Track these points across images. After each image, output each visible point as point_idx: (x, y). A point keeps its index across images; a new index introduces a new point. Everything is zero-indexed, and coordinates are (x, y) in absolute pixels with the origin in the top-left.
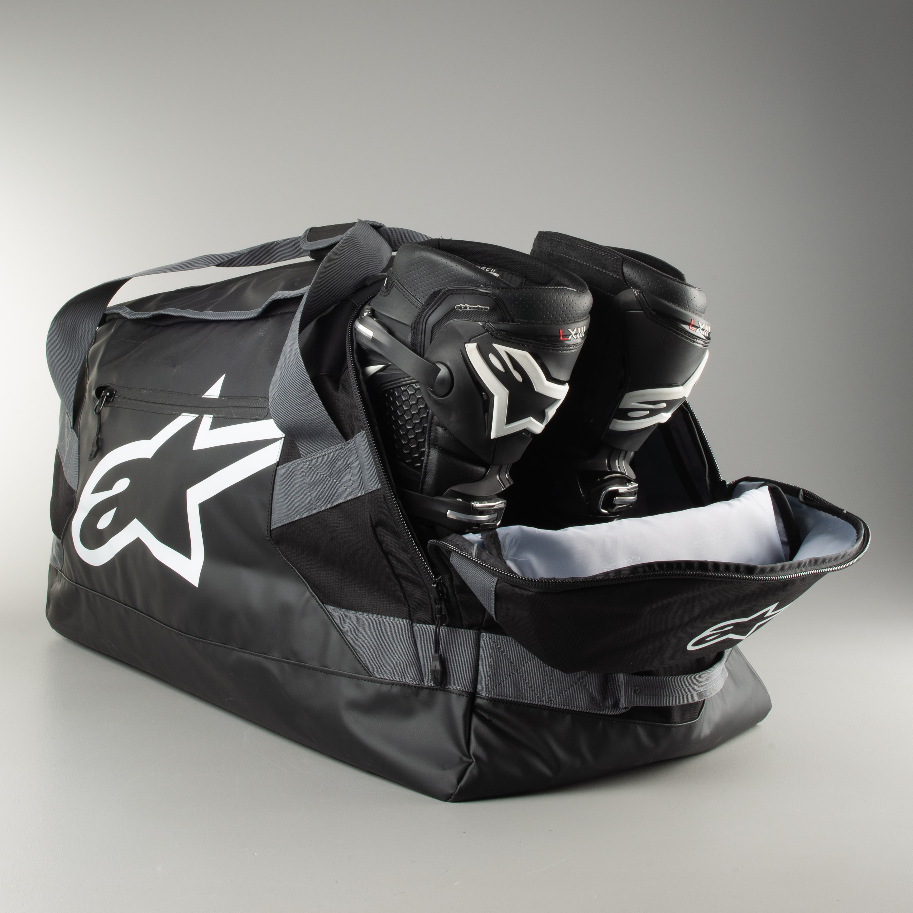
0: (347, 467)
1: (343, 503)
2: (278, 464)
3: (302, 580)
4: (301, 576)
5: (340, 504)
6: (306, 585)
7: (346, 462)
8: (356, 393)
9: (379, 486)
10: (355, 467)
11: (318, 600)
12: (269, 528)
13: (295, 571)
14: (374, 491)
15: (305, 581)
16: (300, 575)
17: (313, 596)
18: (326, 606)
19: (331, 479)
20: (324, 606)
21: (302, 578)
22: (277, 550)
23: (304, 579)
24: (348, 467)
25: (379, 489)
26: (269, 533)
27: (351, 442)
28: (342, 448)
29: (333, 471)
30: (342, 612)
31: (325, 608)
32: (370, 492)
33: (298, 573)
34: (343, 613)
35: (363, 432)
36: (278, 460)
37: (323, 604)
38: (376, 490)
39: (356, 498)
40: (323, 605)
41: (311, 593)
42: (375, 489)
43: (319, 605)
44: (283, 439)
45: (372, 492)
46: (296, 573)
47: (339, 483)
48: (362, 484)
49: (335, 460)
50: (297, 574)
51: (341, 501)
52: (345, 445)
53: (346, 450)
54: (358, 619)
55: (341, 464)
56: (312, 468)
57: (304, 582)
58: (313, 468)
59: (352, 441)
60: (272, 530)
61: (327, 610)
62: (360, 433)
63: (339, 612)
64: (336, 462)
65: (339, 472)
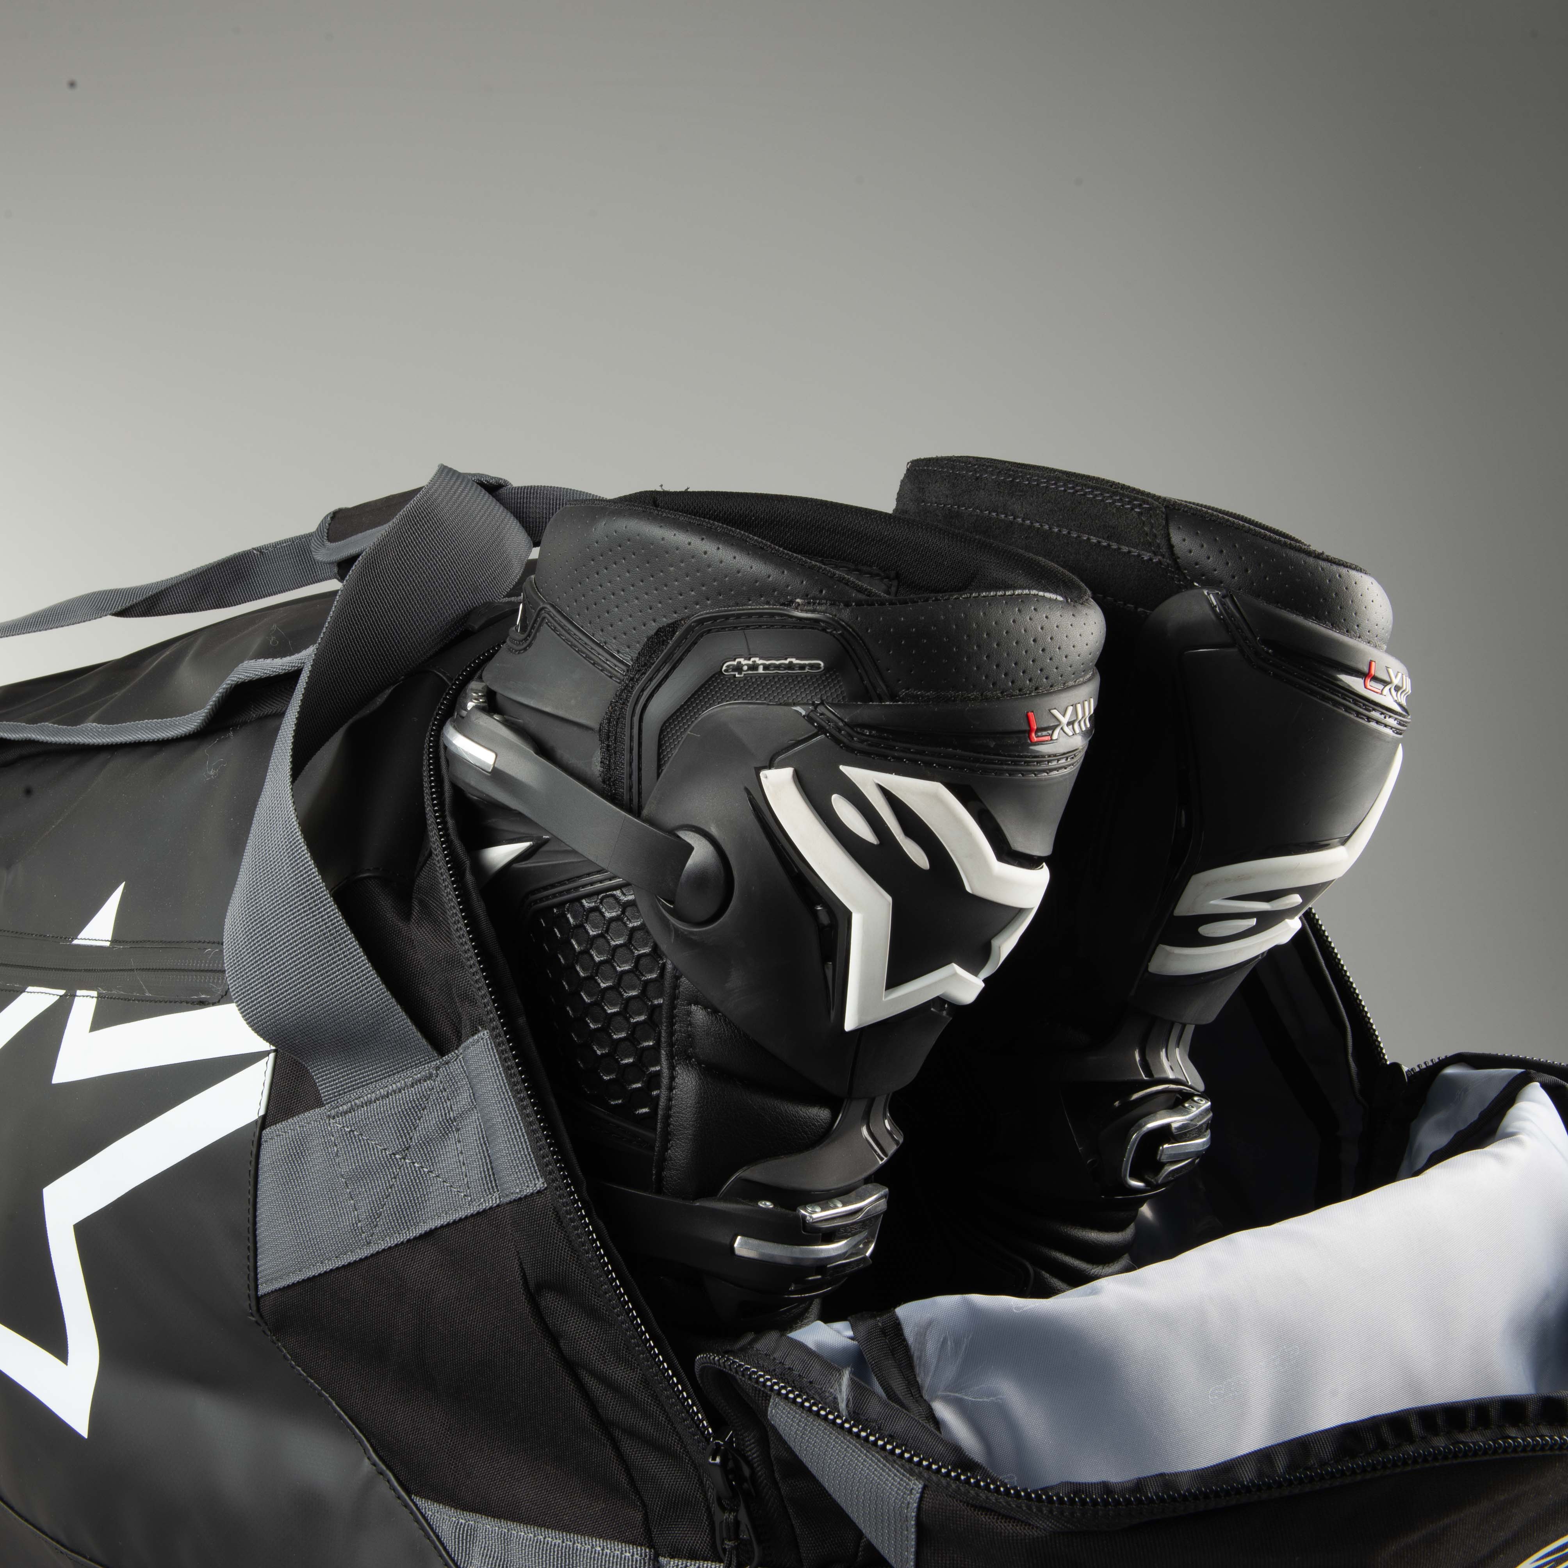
0: (449, 1126)
1: (442, 1227)
2: (264, 1122)
3: (349, 1426)
4: (346, 1418)
5: (436, 1229)
6: (361, 1442)
7: (446, 1114)
8: (459, 925)
9: (540, 1184)
10: (471, 1128)
11: (396, 1484)
12: (252, 1293)
13: (329, 1403)
14: (526, 1196)
15: (357, 1431)
16: (342, 1413)
17: (381, 1473)
18: (417, 1500)
19: (407, 1161)
20: (412, 1500)
21: (350, 1423)
22: (278, 1348)
23: (354, 1426)
24: (451, 1127)
25: (539, 1192)
26: (253, 1303)
27: (456, 1060)
28: (431, 1075)
29: (411, 1139)
30: (461, 1521)
31: (416, 1505)
32: (515, 1200)
33: (338, 1409)
34: (463, 1521)
35: (484, 1034)
36: (262, 1113)
37: (409, 1493)
38: (532, 1194)
39: (478, 1213)
40: (410, 1497)
41: (374, 1464)
42: (529, 1191)
43: (399, 1497)
44: (272, 1055)
45: (520, 1199)
46: (333, 1407)
47: (428, 1172)
48: (492, 1176)
49: (414, 1111)
50: (335, 1411)
51: (438, 1223)
52: (437, 1068)
53: (441, 1082)
54: (506, 1540)
55: (430, 1121)
56: (353, 1131)
57: (354, 1433)
58: (355, 1133)
59: (458, 1056)
60: (262, 1296)
61: (421, 1513)
62: (476, 1037)
63: (454, 1519)
64: (417, 1115)
65: (427, 1142)
